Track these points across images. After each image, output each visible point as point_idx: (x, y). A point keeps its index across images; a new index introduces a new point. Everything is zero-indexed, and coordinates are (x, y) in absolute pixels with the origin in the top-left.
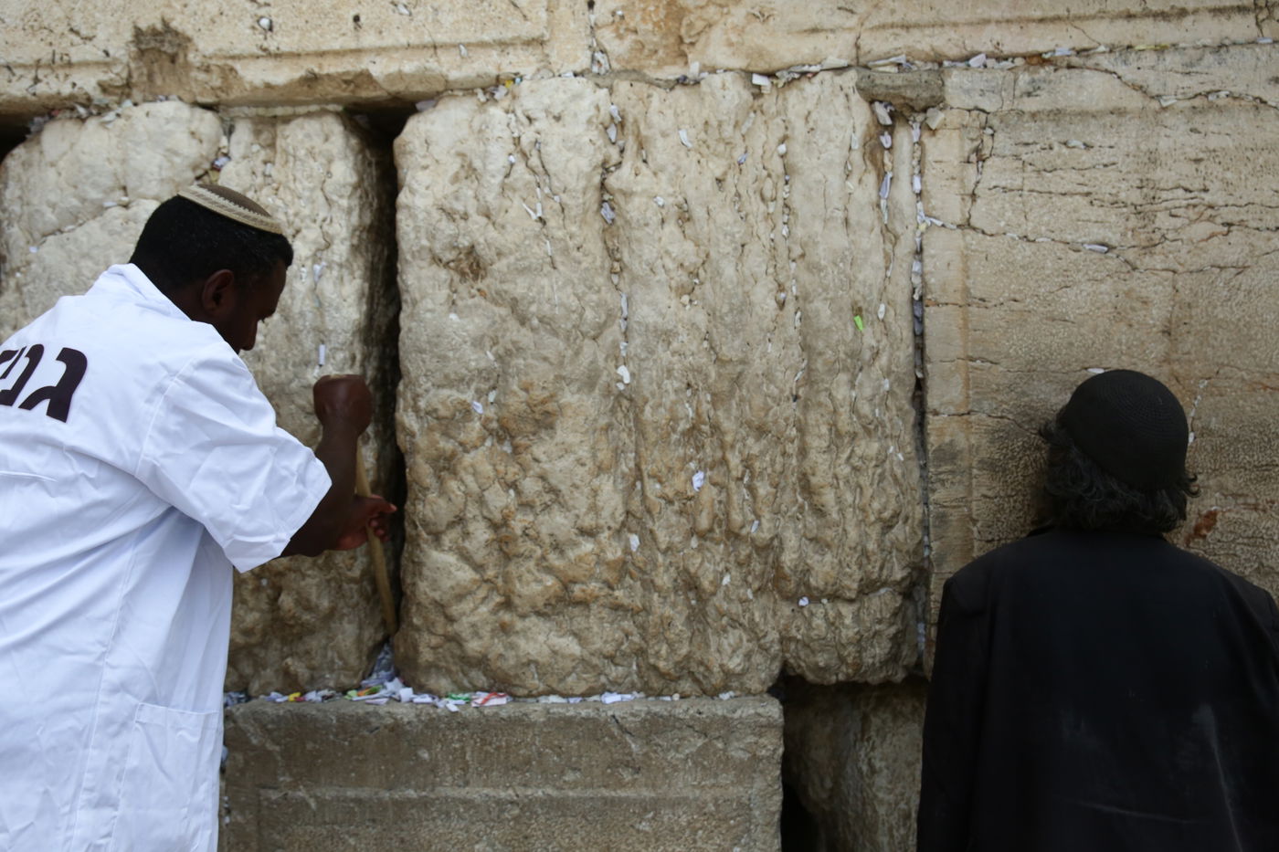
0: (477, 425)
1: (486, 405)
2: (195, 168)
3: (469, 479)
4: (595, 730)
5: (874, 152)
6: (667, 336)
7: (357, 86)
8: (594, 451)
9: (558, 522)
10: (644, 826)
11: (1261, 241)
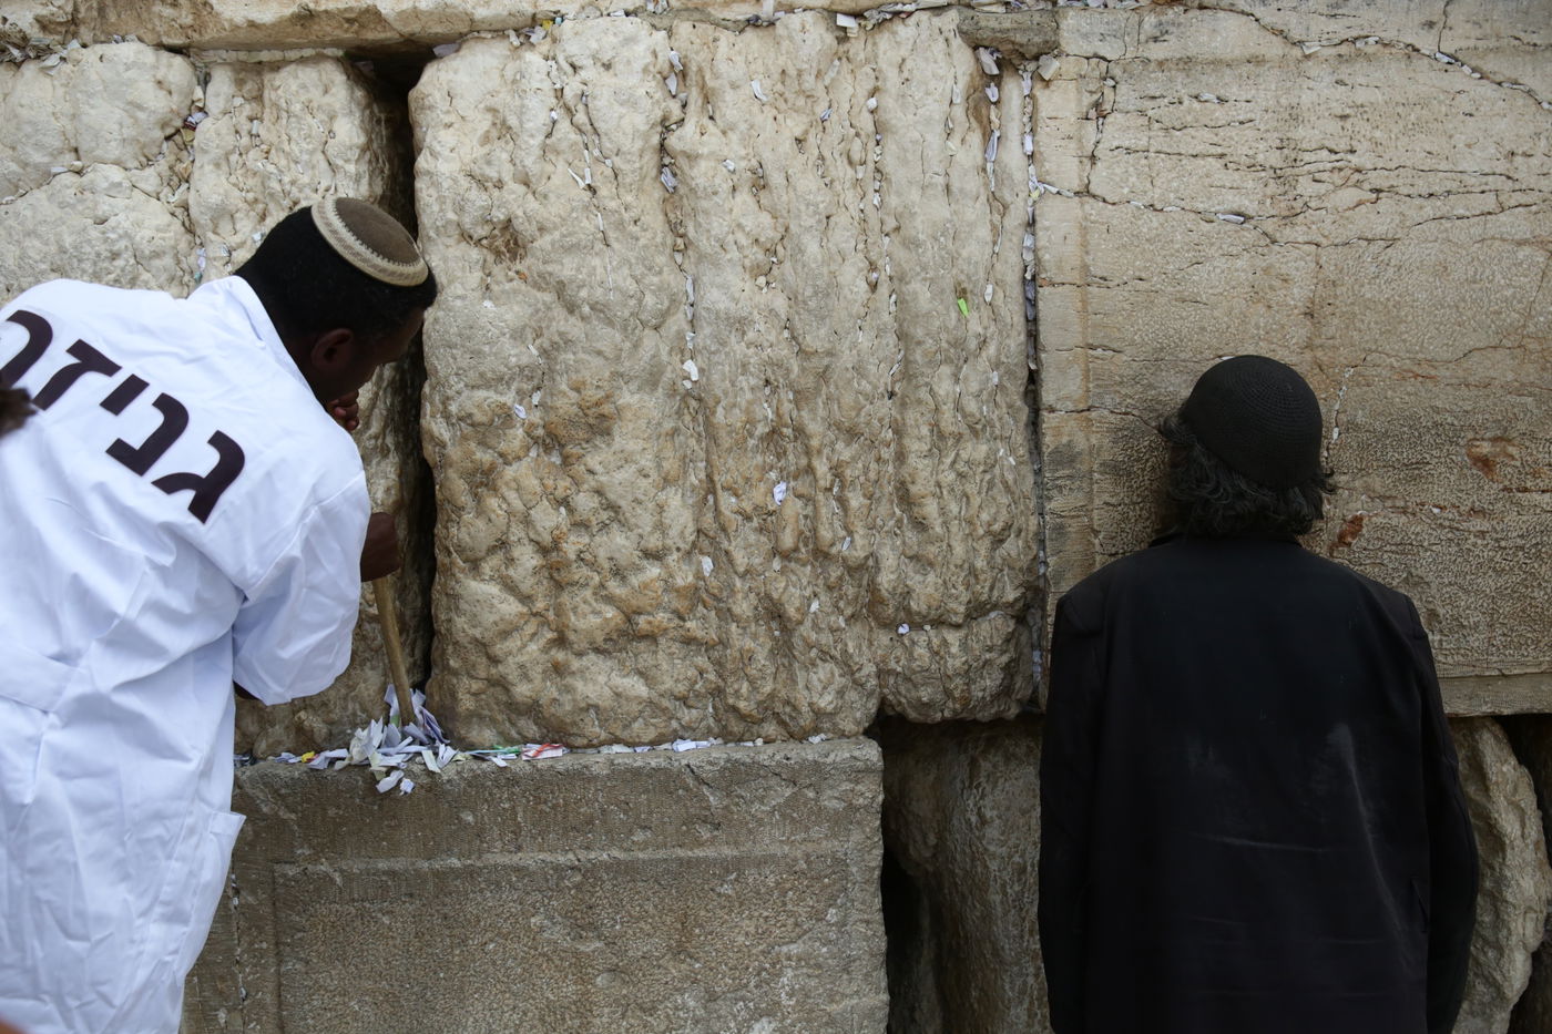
0: (520, 432)
1: (529, 408)
2: (164, 126)
3: (512, 496)
4: (667, 781)
5: (980, 107)
6: (741, 324)
7: (362, 26)
8: (658, 459)
9: (618, 543)
10: (726, 889)
11: (1412, 210)
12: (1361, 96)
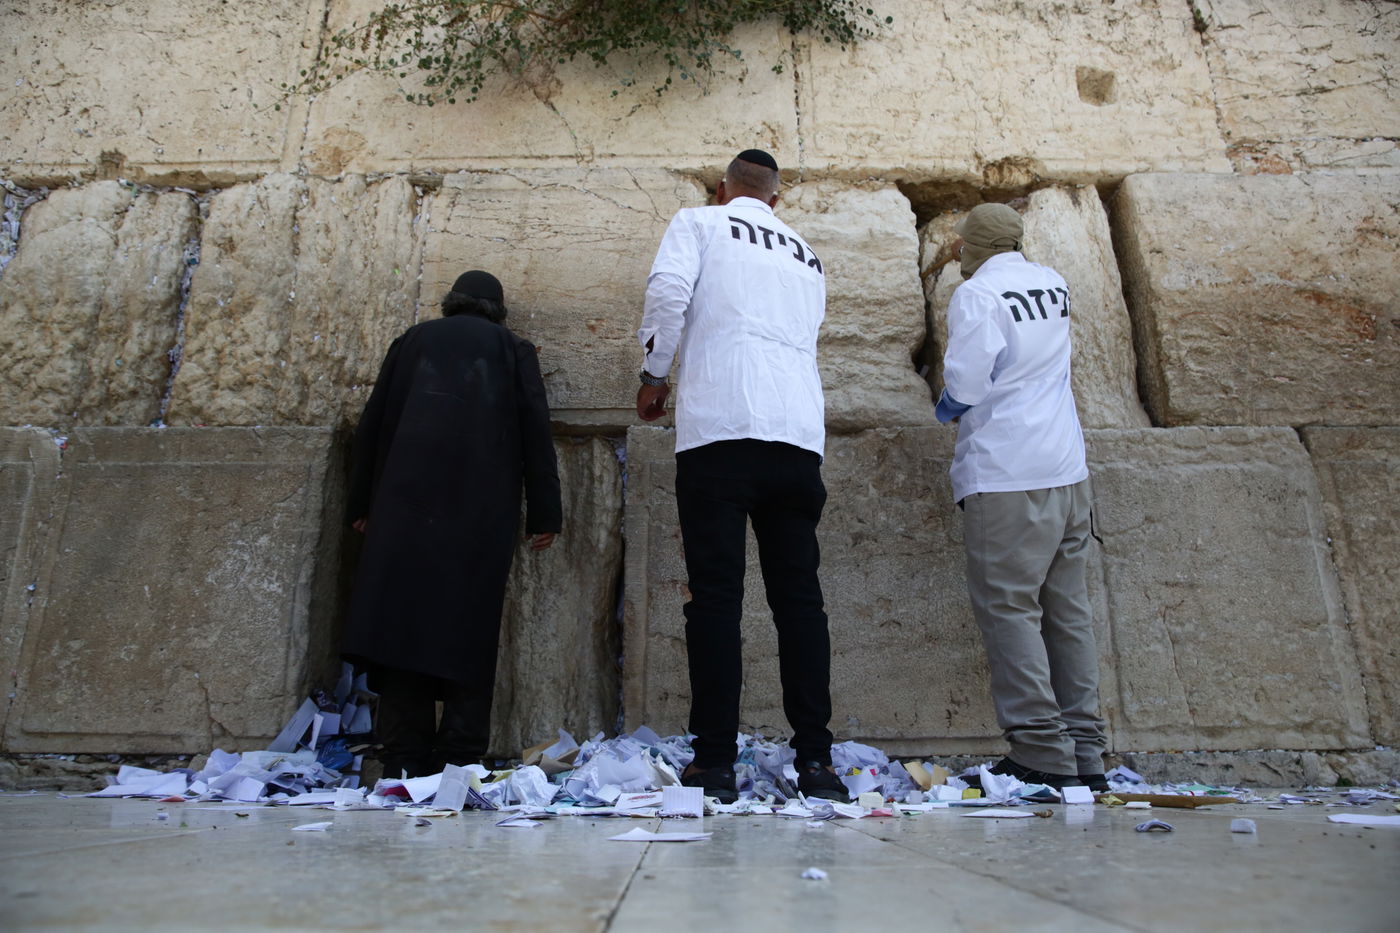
0: (218, 310)
1: (225, 303)
2: (116, 208)
3: (210, 332)
4: (244, 435)
5: (414, 206)
6: (312, 277)
7: (197, 179)
8: (269, 320)
9: (247, 349)
10: (259, 478)
11: (569, 239)
12: (552, 201)
